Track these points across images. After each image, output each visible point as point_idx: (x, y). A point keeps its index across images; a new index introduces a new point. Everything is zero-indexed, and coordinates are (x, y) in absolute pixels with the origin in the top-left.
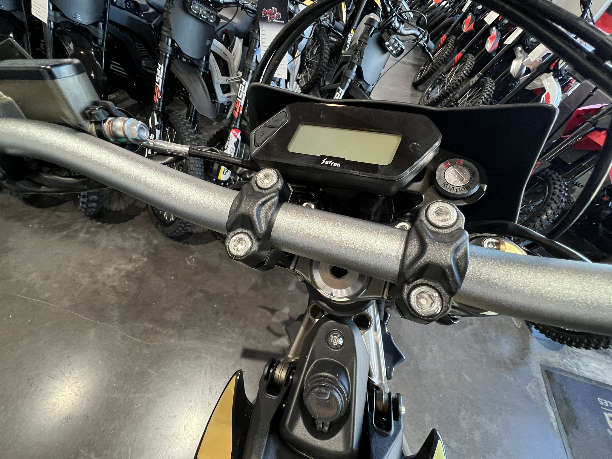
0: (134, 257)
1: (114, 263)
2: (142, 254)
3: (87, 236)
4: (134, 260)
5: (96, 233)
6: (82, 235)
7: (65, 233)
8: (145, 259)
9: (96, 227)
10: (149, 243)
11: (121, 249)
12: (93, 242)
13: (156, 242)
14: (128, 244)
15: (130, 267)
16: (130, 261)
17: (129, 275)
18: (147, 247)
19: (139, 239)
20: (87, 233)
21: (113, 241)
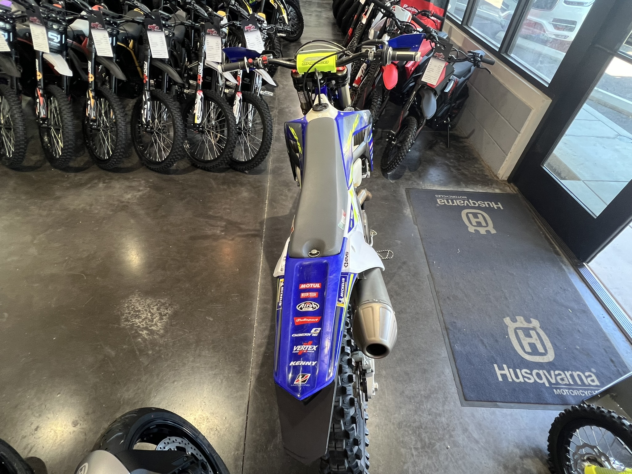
0: (141, 188)
1: (129, 193)
2: (146, 187)
3: (105, 185)
4: (142, 190)
5: (110, 182)
6: (101, 185)
7: (89, 185)
8: (149, 189)
9: (108, 179)
10: (147, 182)
11: (130, 187)
12: (111, 186)
13: (151, 180)
14: (134, 184)
15: (140, 193)
16: (139, 191)
17: (141, 197)
18: (146, 183)
19: (139, 181)
20: (104, 183)
21: (123, 184)
